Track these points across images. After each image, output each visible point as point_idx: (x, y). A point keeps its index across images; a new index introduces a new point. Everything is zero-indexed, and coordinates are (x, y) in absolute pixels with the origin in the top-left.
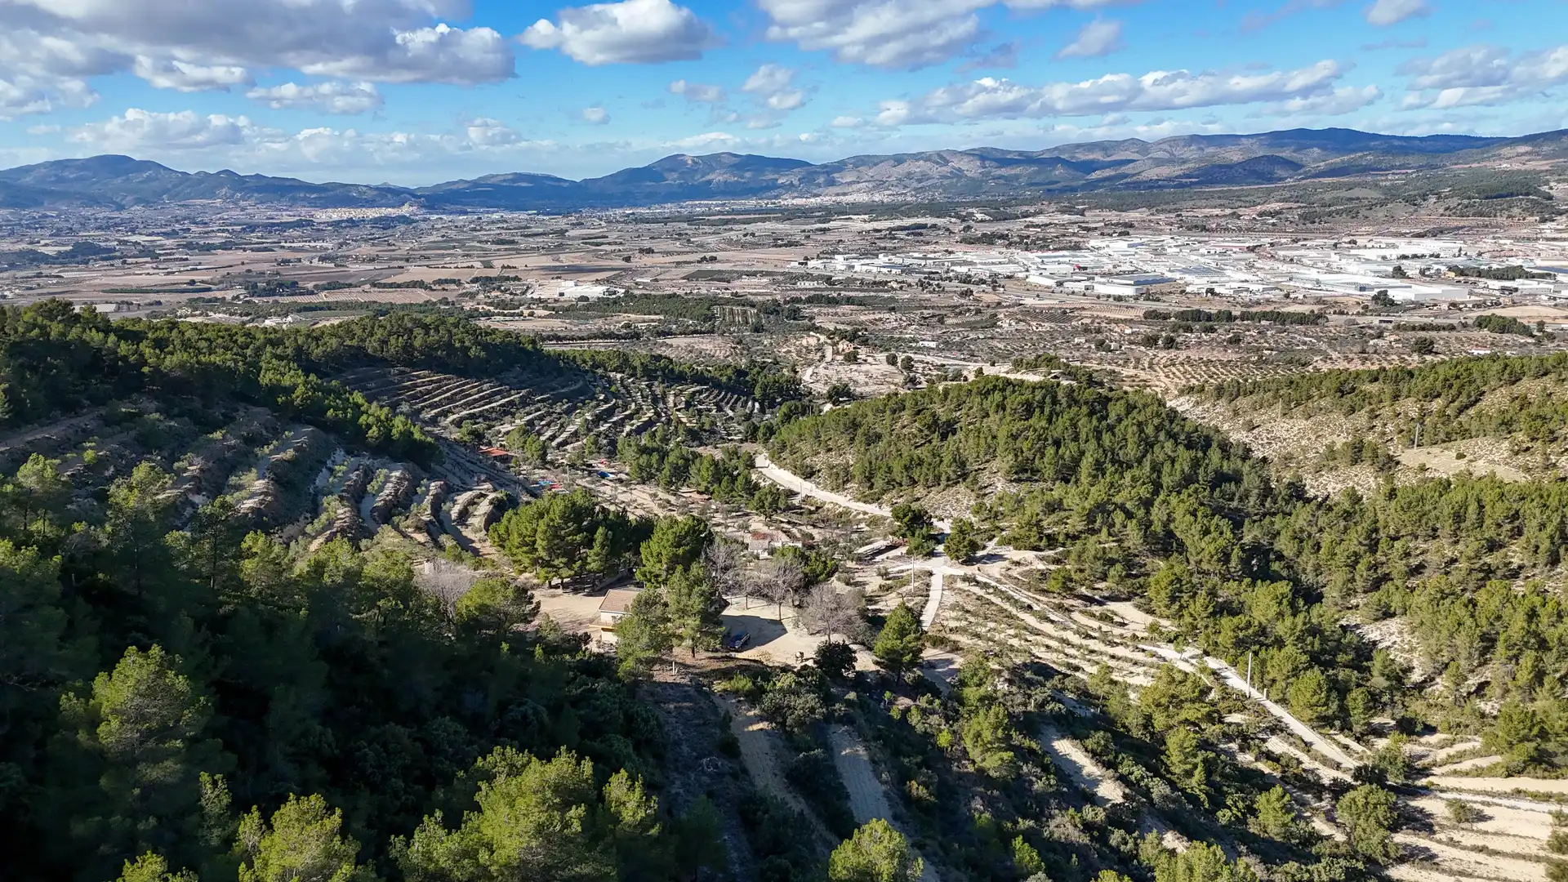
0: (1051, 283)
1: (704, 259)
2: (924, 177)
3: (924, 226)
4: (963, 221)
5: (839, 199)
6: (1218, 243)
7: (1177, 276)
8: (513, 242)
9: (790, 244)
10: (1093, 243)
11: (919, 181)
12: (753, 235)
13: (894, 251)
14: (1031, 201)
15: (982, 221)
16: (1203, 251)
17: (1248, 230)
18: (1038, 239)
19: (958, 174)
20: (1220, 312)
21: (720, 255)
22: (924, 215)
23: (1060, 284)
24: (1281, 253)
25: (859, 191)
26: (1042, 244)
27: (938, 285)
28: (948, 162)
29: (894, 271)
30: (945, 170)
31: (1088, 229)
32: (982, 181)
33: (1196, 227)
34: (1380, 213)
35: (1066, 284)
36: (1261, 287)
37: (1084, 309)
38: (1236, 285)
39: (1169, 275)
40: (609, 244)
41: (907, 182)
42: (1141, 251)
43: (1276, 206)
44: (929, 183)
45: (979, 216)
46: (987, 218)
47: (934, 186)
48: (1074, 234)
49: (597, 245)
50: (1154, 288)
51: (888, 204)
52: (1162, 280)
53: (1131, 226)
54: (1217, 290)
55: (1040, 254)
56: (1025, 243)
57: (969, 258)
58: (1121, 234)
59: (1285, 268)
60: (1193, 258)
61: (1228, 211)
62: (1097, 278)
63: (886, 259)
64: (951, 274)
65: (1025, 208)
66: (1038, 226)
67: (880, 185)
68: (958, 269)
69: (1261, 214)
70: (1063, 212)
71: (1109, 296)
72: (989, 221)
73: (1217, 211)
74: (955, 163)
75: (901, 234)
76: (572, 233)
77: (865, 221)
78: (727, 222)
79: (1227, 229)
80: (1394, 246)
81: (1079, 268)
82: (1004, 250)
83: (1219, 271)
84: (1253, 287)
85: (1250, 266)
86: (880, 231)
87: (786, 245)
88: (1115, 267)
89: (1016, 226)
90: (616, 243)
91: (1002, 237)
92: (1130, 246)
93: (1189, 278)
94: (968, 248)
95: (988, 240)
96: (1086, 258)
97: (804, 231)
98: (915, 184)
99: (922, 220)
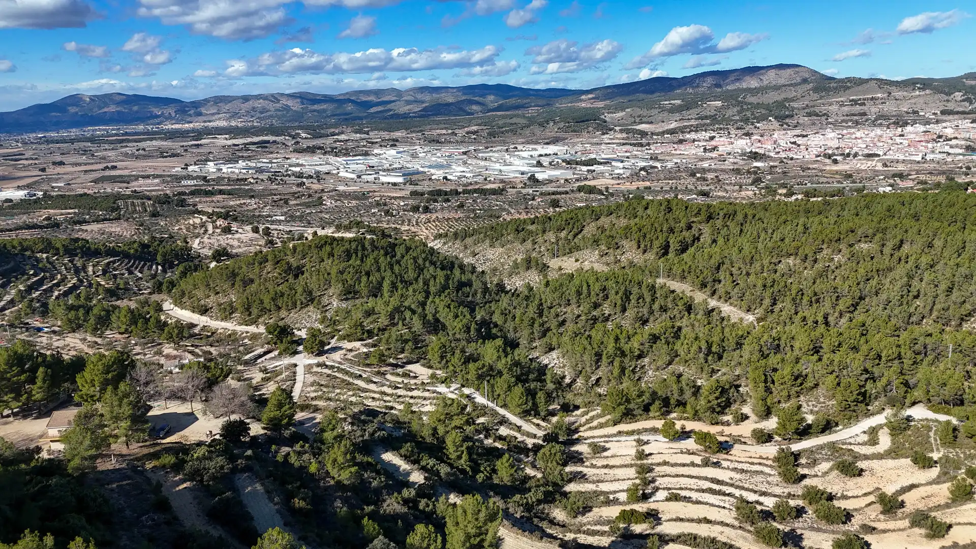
0: (354, 176)
1: (107, 168)
2: (264, 110)
3: (268, 142)
4: (294, 138)
5: (206, 124)
6: (447, 150)
7: (426, 170)
9: (173, 155)
10: (376, 151)
11: (261, 113)
12: (144, 149)
13: (249, 158)
14: (335, 126)
15: (306, 138)
16: (439, 155)
17: (462, 142)
18: (343, 149)
19: (287, 108)
20: (451, 190)
21: (118, 164)
22: (266, 135)
23: (359, 177)
24: (480, 155)
25: (220, 119)
26: (345, 152)
27: (281, 180)
28: (279, 100)
29: (250, 172)
30: (278, 106)
31: (372, 143)
32: (303, 113)
33: (433, 141)
34: (527, 132)
35: (363, 177)
36: (472, 175)
37: (375, 191)
38: (459, 174)
39: (422, 169)
40: (26, 159)
41: (253, 113)
42: (404, 156)
43: (475, 128)
44: (268, 114)
45: (304, 135)
46: (309, 136)
47: (271, 116)
48: (364, 146)
49: (16, 160)
50: (414, 178)
51: (241, 128)
52: (418, 173)
53: (397, 141)
54: (449, 177)
55: (345, 158)
56: (335, 152)
57: (300, 161)
58: (392, 146)
59: (483, 163)
60: (434, 159)
61: (450, 131)
62: (381, 173)
63: (244, 164)
64: (289, 172)
65: (333, 130)
66: (341, 141)
67: (235, 115)
68: (293, 169)
69: (467, 133)
70: (356, 133)
71: (389, 183)
72: (310, 138)
73: (444, 132)
74: (284, 101)
75: (253, 147)
77: (226, 139)
78: (122, 141)
79: (450, 142)
80: (536, 150)
81: (370, 167)
82: (322, 156)
83: (449, 166)
84: (468, 175)
85: (465, 163)
86: (238, 145)
87: (170, 156)
88: (390, 165)
89: (329, 141)
90: (32, 159)
91: (320, 148)
92: (397, 153)
93: (433, 171)
94: (297, 155)
95: (312, 150)
96: (373, 161)
97: (183, 146)
98: (258, 115)
99: (266, 138)
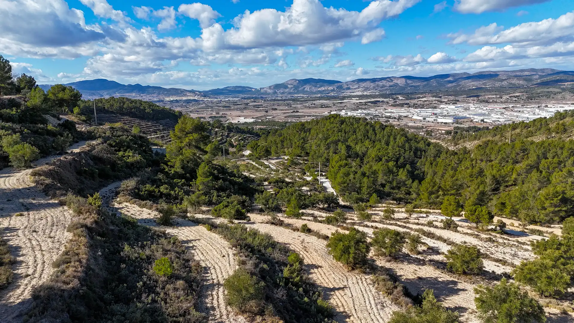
0: (421, 118)
1: (294, 112)
2: (383, 86)
3: (379, 101)
4: (395, 100)
5: (351, 94)
6: (491, 106)
7: (472, 116)
8: (229, 107)
9: (327, 107)
10: (442, 106)
12: (314, 104)
13: (365, 109)
14: (422, 93)
15: (402, 100)
16: (485, 109)
17: (505, 102)
18: (421, 105)
19: (396, 85)
20: (484, 127)
21: (300, 111)
22: (379, 98)
23: (424, 119)
24: (516, 109)
25: (358, 91)
26: (422, 106)
27: (377, 119)
28: (393, 81)
29: (362, 115)
30: (391, 84)
31: (441, 102)
32: (405, 87)
33: (484, 101)
34: (559, 96)
35: (427, 119)
36: (504, 120)
37: (431, 126)
38: (494, 119)
39: (468, 116)
40: (262, 107)
41: (377, 88)
42: (460, 109)
43: (517, 94)
44: (385, 88)
45: (401, 98)
46: (404, 99)
47: (387, 89)
48: (435, 103)
49: (258, 108)
50: (460, 121)
51: (369, 95)
52: (465, 118)
53: (458, 101)
54: (485, 120)
55: (420, 109)
56: (415, 106)
57: (392, 111)
58: (453, 103)
59: (515, 114)
60: (480, 111)
61: (498, 96)
62: (439, 117)
63: (361, 111)
64: (384, 116)
65: (419, 95)
66: (422, 101)
67: (366, 89)
68: (386, 114)
69: (511, 97)
70: (433, 97)
71: (442, 123)
72: (404, 100)
73: (494, 96)
74: (395, 81)
75: (369, 104)
76: (250, 104)
77: (357, 100)
78: (306, 100)
79: (496, 102)
80: (563, 107)
81: (434, 114)
82: (407, 108)
83: (489, 115)
84: (500, 120)
85: (502, 114)
86: (362, 103)
87: (325, 107)
88: (448, 113)
89: (415, 101)
90: (265, 107)
91: (406, 104)
92: (456, 107)
93: (475, 117)
94: (392, 107)
95: (402, 105)
96: (438, 111)
97: (333, 103)
98: (380, 89)
99: (378, 99)
